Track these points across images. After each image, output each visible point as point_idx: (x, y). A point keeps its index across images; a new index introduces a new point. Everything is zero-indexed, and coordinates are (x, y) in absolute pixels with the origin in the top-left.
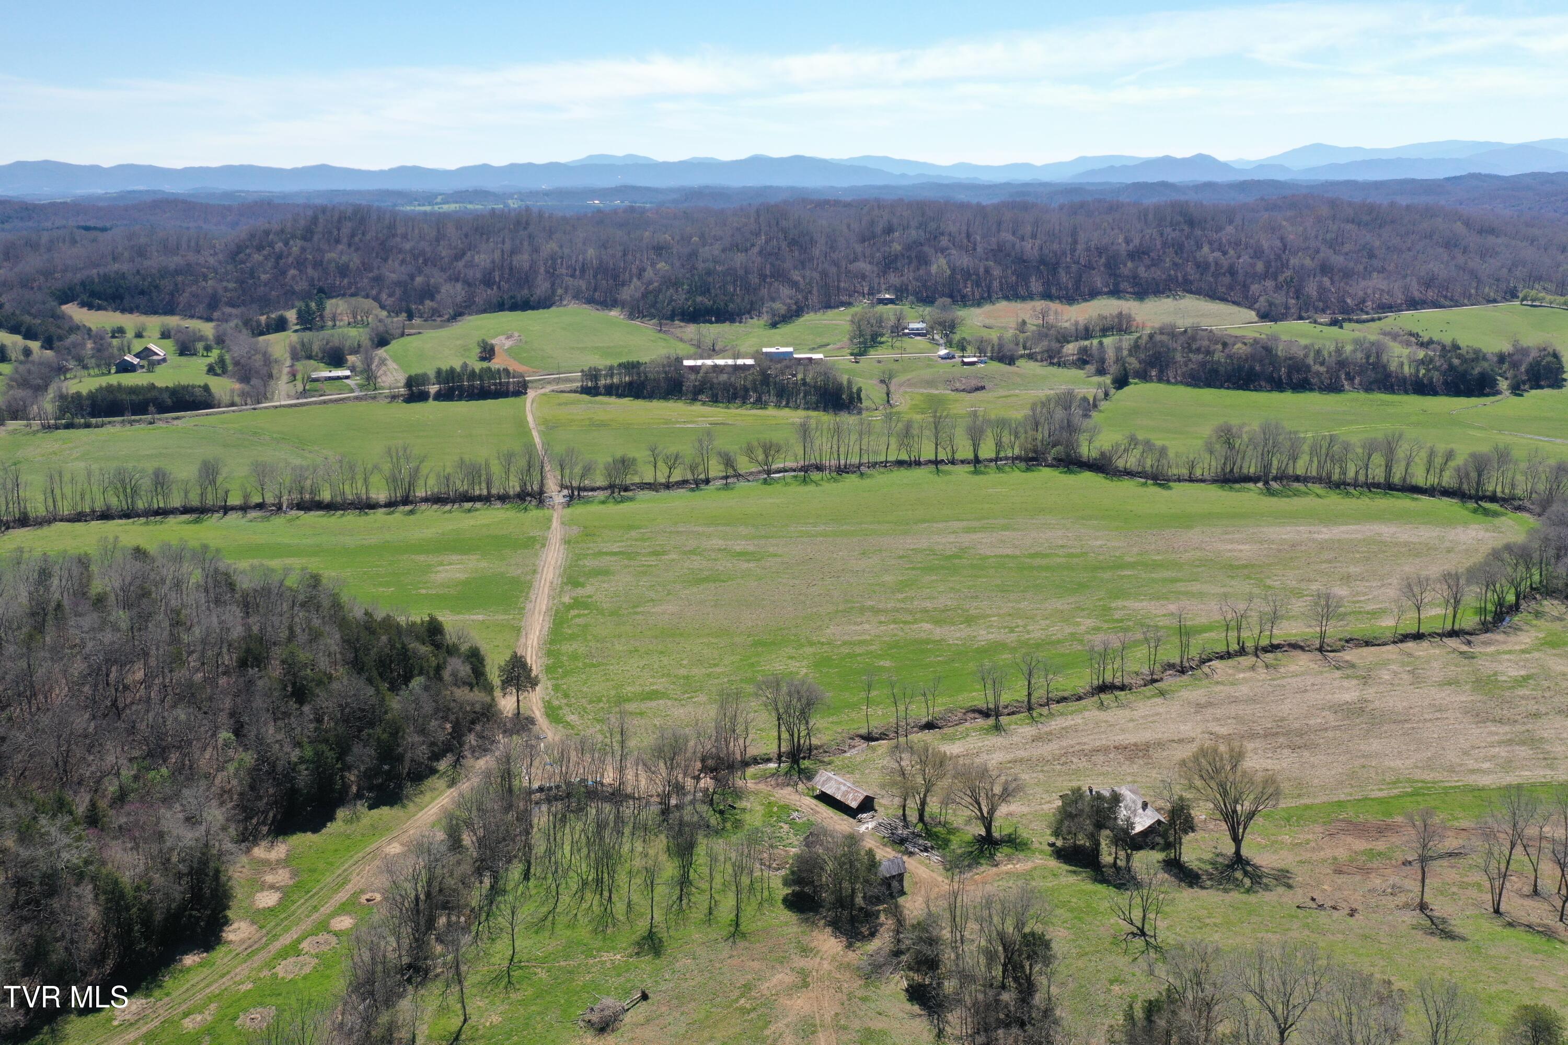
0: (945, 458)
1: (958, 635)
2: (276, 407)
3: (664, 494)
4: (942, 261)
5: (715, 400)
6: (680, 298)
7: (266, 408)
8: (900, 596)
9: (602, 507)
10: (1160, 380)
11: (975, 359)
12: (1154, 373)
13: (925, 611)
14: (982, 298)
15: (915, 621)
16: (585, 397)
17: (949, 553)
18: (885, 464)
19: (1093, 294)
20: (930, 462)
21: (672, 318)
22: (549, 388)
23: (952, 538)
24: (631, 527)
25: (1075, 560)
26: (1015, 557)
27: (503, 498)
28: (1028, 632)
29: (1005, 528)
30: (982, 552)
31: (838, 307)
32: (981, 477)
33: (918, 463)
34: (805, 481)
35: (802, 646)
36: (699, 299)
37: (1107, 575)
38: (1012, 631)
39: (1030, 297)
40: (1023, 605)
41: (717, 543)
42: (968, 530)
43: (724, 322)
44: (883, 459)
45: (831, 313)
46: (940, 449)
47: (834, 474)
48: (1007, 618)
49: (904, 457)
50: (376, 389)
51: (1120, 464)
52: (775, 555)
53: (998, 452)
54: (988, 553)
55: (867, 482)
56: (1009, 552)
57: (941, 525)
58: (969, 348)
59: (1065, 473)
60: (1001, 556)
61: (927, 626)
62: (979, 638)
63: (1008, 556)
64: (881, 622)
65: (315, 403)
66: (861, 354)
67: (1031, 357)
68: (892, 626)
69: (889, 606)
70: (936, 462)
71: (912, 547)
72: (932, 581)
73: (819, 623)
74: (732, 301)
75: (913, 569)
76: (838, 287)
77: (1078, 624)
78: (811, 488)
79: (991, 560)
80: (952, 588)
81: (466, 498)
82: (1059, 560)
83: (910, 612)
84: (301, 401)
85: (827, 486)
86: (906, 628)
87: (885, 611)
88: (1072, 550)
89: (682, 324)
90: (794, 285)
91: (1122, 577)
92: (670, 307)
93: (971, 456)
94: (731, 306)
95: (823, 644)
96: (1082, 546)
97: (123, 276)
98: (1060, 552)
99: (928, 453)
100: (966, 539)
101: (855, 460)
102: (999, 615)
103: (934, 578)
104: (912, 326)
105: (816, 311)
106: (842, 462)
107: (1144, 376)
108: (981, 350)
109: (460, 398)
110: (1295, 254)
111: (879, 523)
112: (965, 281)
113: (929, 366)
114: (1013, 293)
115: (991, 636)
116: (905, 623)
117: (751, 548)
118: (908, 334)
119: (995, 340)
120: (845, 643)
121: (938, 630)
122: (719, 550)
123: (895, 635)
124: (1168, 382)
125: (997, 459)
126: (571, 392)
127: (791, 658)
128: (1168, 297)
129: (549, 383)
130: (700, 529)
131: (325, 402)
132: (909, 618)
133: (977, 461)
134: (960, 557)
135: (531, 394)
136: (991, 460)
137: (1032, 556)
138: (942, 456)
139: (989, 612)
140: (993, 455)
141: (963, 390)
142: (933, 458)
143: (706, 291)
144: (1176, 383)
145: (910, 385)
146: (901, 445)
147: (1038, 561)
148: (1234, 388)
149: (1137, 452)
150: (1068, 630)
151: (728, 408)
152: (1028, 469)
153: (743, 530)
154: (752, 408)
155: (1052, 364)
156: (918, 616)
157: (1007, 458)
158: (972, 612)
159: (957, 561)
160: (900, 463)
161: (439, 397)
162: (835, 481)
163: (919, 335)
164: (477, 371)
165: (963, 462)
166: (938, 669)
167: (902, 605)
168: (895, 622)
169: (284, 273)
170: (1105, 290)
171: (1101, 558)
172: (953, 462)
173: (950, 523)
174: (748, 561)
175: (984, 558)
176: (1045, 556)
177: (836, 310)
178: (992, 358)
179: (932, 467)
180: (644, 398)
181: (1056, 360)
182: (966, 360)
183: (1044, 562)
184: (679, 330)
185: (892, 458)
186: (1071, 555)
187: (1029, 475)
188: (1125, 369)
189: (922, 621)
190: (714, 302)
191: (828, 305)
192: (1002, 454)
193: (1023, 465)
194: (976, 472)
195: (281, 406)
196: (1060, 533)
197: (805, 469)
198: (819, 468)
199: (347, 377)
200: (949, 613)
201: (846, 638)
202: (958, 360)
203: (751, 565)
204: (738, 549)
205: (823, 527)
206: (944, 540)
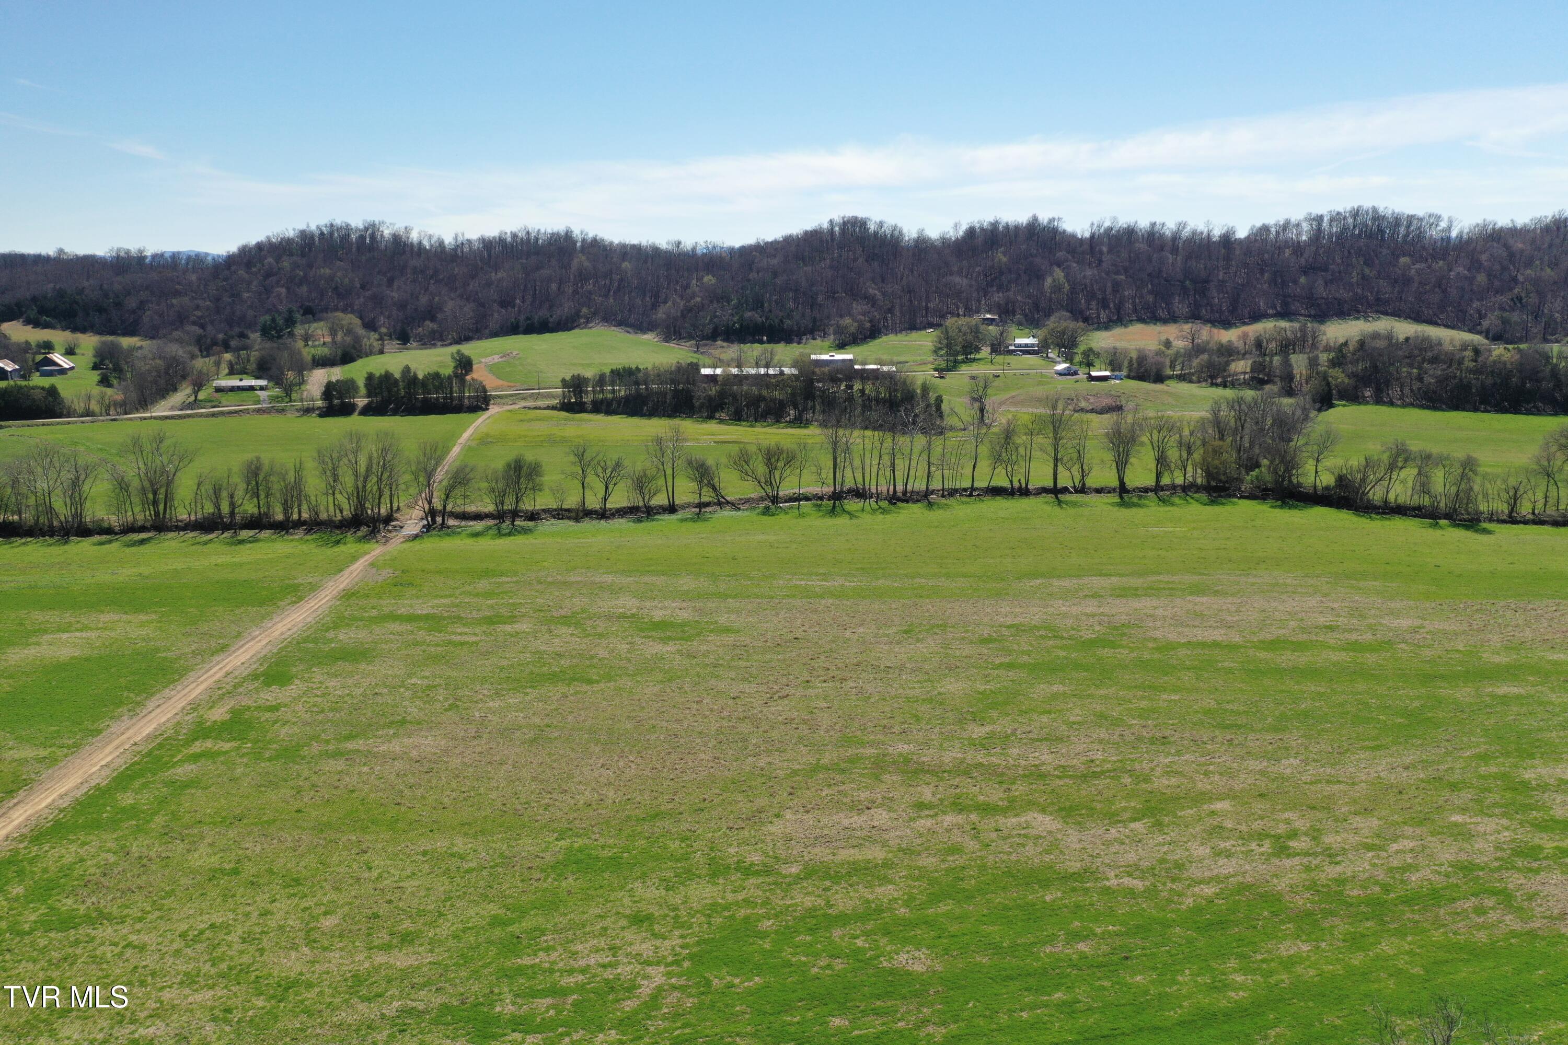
0: (1069, 485)
1: (1131, 857)
2: (145, 419)
3: (588, 525)
4: (1059, 274)
5: (737, 417)
6: (726, 315)
7: (131, 419)
8: (978, 732)
9: (470, 541)
10: (1378, 401)
11: (1107, 373)
12: (1368, 394)
13: (1037, 774)
14: (1111, 321)
15: (1011, 807)
16: (564, 414)
17: (1087, 635)
18: (970, 492)
19: (1256, 317)
20: (1044, 490)
21: (713, 336)
22: (523, 404)
23: (1091, 607)
24: (486, 573)
25: (1371, 659)
26: (1231, 647)
27: (314, 525)
28: (1331, 856)
29: (1198, 590)
30: (1158, 634)
31: (925, 328)
32: (1134, 510)
33: (1024, 492)
34: (833, 512)
35: (689, 875)
36: (748, 314)
37: (1464, 693)
38: (1282, 850)
39: (1172, 319)
40: (1288, 765)
41: (628, 603)
42: (1123, 593)
43: (778, 342)
44: (967, 484)
45: (914, 335)
46: (1060, 468)
47: (884, 504)
48: (1259, 806)
49: (1001, 481)
50: (291, 401)
51: (1376, 495)
52: (727, 630)
53: (1159, 477)
54: (1172, 637)
55: (936, 515)
56: (1217, 635)
57: (1067, 583)
58: (1097, 363)
59: (1281, 507)
60: (1202, 645)
61: (1042, 822)
62: (1194, 871)
63: (1216, 644)
64: (920, 806)
65: (201, 415)
66: (948, 369)
67: (1182, 378)
68: (949, 819)
69: (949, 757)
70: (1056, 491)
71: (1009, 621)
72: (1055, 696)
73: (762, 802)
74: (789, 316)
75: (1010, 666)
76: (927, 308)
77: (1463, 834)
78: (841, 521)
79: (1182, 652)
80: (1102, 716)
81: (257, 523)
82: (1335, 657)
83: (999, 775)
84: (184, 412)
85: (867, 519)
86: (988, 824)
87: (936, 772)
88: (1354, 636)
89: (725, 344)
90: (872, 300)
91: (1505, 700)
92: (711, 326)
93: (1115, 483)
94: (788, 322)
95: (748, 871)
96: (1373, 629)
97: (81, 291)
98: (1331, 638)
99: (1041, 476)
100: (1121, 609)
101: (920, 485)
102: (1230, 795)
103: (1055, 688)
104: (1019, 341)
105: (896, 332)
106: (900, 488)
107: (1352, 397)
108: (1114, 365)
109: (395, 413)
110: (1529, 263)
111: (947, 576)
112: (1088, 302)
113: (1040, 383)
114: (1150, 316)
115: (1226, 867)
116: (987, 809)
117: (684, 615)
118: (1014, 351)
119: (1134, 355)
120: (811, 872)
121: (1073, 838)
122: (623, 616)
123: (955, 850)
124: (1391, 404)
125: (1157, 488)
126: (548, 408)
127: (639, 920)
128: (1358, 319)
129: (524, 399)
130: (609, 579)
131: (214, 415)
132: (996, 795)
133: (1123, 489)
134: (1113, 645)
135: (494, 410)
136: (1146, 490)
137: (1274, 645)
138: (1064, 480)
139: (1202, 785)
140: (1150, 481)
141: (1092, 411)
142: (1049, 484)
143: (758, 304)
144: (1404, 406)
145: (1015, 404)
146: (997, 459)
147: (1285, 658)
148: (1496, 412)
149: (1409, 473)
150: (1447, 853)
151: (752, 426)
152: (1213, 502)
153: (686, 583)
154: (786, 427)
155: (1213, 384)
156: (1019, 789)
157: (1173, 487)
158: (1161, 783)
159: (1106, 652)
160: (996, 492)
161: (367, 411)
162: (884, 511)
163: (1028, 352)
164: (420, 376)
165: (1099, 491)
166: (1081, 992)
167: (981, 758)
168: (958, 807)
169: (268, 291)
170: (1271, 312)
171: (1427, 653)
172: (1082, 490)
173: (1085, 580)
174: (665, 640)
175: (1170, 647)
176: (1299, 647)
177: (923, 332)
178: (1128, 377)
179: (1050, 497)
180: (642, 415)
181: (1219, 380)
182: (1094, 374)
183: (1303, 659)
184: (719, 350)
185: (981, 483)
186: (1355, 647)
187: (1216, 509)
188: (1328, 384)
189: (1031, 804)
190: (767, 318)
191: (913, 327)
192: (1166, 480)
193: (1203, 496)
194: (1123, 504)
195: (151, 418)
196: (1313, 602)
197: (837, 496)
198: (860, 494)
199: (262, 388)
200: (1102, 783)
201: (820, 853)
202: (1082, 376)
203: (670, 647)
204: (658, 615)
205: (840, 581)
206: (1075, 610)
